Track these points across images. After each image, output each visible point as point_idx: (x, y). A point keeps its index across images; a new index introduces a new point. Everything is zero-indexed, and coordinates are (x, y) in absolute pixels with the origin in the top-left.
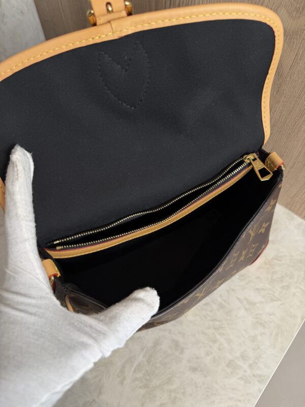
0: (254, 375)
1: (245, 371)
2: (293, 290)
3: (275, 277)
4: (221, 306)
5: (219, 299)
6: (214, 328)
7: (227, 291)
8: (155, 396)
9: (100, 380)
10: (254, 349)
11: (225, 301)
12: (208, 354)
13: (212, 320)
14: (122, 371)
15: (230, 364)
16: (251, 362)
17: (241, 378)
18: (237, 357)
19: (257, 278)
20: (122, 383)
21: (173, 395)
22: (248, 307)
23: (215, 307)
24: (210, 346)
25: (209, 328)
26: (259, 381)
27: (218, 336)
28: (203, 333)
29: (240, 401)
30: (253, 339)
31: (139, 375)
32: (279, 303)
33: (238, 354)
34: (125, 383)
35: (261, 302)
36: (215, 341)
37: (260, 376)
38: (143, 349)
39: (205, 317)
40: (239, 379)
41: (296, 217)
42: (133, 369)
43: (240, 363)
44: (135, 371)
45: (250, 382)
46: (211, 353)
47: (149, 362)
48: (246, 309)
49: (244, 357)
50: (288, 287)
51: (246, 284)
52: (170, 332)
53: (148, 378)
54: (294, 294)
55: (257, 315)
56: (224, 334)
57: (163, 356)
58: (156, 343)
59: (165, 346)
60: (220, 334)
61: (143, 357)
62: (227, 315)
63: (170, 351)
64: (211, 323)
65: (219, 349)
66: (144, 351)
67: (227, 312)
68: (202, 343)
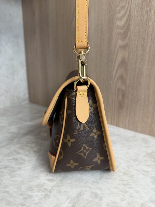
4: (125, 174)
5: (123, 171)
6: (124, 185)
7: (127, 166)
11: (127, 171)
13: (121, 181)
18: (146, 201)
19: (145, 160)
22: (144, 173)
23: (121, 174)
24: (123, 195)
25: (119, 185)
27: (127, 189)
28: (115, 188)
35: (152, 171)
36: (126, 192)
38: (68, 198)
39: (115, 179)
46: (125, 200)
48: (143, 174)
51: (139, 163)
52: (90, 188)
55: (152, 177)
56: (131, 188)
57: (85, 202)
58: (79, 195)
59: (87, 196)
60: (128, 188)
61: (69, 203)
62: (131, 178)
63: (91, 199)
64: (120, 182)
65: (131, 197)
66: (70, 199)
67: (131, 176)
68: (116, 193)
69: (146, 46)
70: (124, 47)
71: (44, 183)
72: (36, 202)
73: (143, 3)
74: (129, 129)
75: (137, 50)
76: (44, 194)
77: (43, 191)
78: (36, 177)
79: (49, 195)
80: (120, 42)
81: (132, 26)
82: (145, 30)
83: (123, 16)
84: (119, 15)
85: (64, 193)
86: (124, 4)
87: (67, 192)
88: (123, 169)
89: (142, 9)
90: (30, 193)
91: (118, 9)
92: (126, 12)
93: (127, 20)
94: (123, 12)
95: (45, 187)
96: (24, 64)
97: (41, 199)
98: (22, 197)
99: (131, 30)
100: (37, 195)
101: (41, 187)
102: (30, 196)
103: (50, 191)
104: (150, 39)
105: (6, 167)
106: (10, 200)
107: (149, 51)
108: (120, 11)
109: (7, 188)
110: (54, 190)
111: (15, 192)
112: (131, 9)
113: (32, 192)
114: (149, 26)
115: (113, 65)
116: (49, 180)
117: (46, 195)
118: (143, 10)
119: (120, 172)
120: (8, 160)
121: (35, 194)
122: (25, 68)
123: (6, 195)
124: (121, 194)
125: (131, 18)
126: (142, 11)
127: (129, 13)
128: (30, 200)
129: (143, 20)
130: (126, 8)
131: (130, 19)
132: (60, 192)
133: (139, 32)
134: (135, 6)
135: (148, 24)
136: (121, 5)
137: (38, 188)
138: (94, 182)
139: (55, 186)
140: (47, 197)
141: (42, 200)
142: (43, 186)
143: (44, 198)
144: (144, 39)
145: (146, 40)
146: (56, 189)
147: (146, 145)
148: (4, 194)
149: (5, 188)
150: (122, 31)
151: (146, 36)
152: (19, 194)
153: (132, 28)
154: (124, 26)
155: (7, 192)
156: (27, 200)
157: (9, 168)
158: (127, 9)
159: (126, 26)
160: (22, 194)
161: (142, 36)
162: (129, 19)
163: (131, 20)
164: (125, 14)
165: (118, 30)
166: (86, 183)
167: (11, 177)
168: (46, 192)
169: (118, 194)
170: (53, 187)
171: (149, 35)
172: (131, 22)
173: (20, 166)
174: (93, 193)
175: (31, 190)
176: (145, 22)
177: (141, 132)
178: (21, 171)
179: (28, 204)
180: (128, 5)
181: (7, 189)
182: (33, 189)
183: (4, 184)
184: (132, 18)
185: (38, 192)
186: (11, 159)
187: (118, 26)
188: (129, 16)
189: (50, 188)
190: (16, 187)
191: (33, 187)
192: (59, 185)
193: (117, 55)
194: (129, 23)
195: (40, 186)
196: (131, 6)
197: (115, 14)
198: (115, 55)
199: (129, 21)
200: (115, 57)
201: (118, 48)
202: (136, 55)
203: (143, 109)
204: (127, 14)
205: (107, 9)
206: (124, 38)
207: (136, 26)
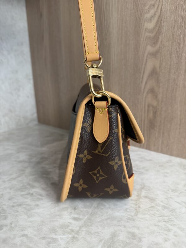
4: (164, 207)
5: (162, 204)
6: (165, 222)
7: (165, 198)
11: (167, 204)
12: (166, 241)
13: (160, 216)
23: (160, 208)
24: (166, 234)
25: (159, 221)
27: (170, 227)
28: (155, 225)
36: (169, 230)
38: (101, 241)
39: (153, 215)
46: (169, 240)
51: (179, 194)
52: (125, 227)
56: (175, 225)
57: (122, 245)
58: (114, 235)
59: (122, 237)
60: (171, 225)
62: (173, 212)
63: (128, 241)
64: (160, 218)
65: (176, 236)
66: (103, 242)
67: (172, 211)
68: (157, 232)
69: (182, 52)
70: (154, 55)
71: (69, 223)
72: (62, 247)
74: (162, 152)
75: (171, 58)
76: (70, 236)
77: (70, 233)
78: (59, 215)
79: (77, 237)
80: (150, 49)
81: (165, 28)
82: (181, 33)
83: (152, 17)
84: (148, 16)
85: (95, 234)
86: (153, 2)
87: (98, 233)
88: (162, 202)
89: (177, 7)
90: (53, 236)
91: (147, 8)
92: (157, 11)
93: (158, 21)
94: (152, 11)
95: (70, 228)
96: (31, 77)
97: (68, 242)
98: (44, 241)
99: (163, 34)
100: (62, 238)
101: (66, 228)
102: (55, 240)
103: (78, 233)
105: (20, 205)
106: (31, 245)
108: (149, 11)
109: (25, 230)
110: (82, 231)
111: (35, 235)
112: (162, 9)
113: (56, 235)
115: (141, 76)
116: (75, 219)
117: (74, 238)
118: (178, 9)
119: (159, 206)
120: (22, 195)
121: (61, 237)
122: (32, 82)
123: (25, 239)
124: (163, 233)
125: (163, 19)
126: (176, 10)
127: (160, 13)
128: (54, 244)
129: (178, 20)
130: (156, 6)
131: (161, 20)
132: (90, 233)
133: (173, 35)
134: (168, 4)
135: (184, 25)
136: (151, 3)
137: (62, 230)
138: (128, 219)
139: (83, 226)
140: (74, 240)
141: (69, 244)
142: (68, 226)
143: (72, 241)
144: (179, 44)
145: (182, 45)
146: (84, 229)
148: (22, 238)
149: (22, 230)
150: (152, 35)
151: (182, 40)
152: (40, 238)
153: (164, 31)
154: (154, 28)
155: (26, 236)
156: (51, 245)
157: (24, 206)
158: (158, 7)
159: (157, 28)
160: (44, 238)
161: (176, 40)
162: (160, 20)
163: (163, 21)
164: (155, 14)
165: (147, 34)
166: (119, 221)
167: (28, 217)
168: (73, 234)
169: (159, 233)
170: (80, 227)
172: (163, 24)
173: (37, 203)
174: (129, 232)
175: (54, 233)
176: (180, 24)
177: (178, 156)
178: (38, 209)
180: (159, 3)
181: (26, 232)
182: (56, 231)
183: (21, 225)
184: (164, 19)
185: (64, 234)
186: (26, 195)
187: (146, 29)
188: (160, 16)
189: (77, 229)
190: (35, 229)
191: (56, 228)
192: (88, 225)
193: (146, 64)
194: (160, 24)
195: (64, 227)
196: (162, 4)
197: (143, 15)
198: (144, 64)
199: (161, 23)
200: (143, 66)
201: (147, 56)
202: (169, 63)
203: (180, 129)
204: (158, 14)
205: (132, 8)
206: (154, 43)
207: (170, 28)
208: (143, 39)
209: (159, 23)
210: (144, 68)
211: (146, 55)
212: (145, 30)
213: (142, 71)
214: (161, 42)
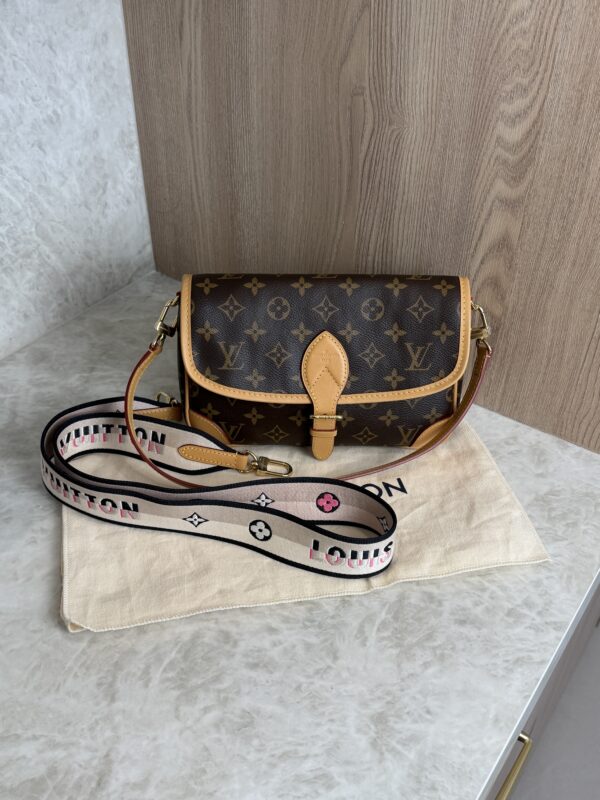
0: (547, 623)
1: (533, 619)
2: (583, 527)
3: (553, 514)
8: (414, 655)
9: (332, 644)
10: (540, 595)
12: (476, 604)
14: (361, 630)
15: (510, 613)
16: (540, 609)
17: (530, 627)
18: (518, 606)
20: (364, 644)
21: (438, 652)
24: (479, 596)
26: (554, 629)
27: (487, 584)
29: (532, 651)
30: (537, 584)
31: (386, 634)
32: (565, 542)
33: (519, 602)
34: (368, 644)
36: (484, 590)
37: (555, 623)
38: (384, 605)
40: (526, 628)
41: (570, 444)
42: (375, 628)
43: (525, 611)
44: (378, 630)
45: (542, 631)
46: (482, 603)
47: (396, 618)
49: (528, 604)
50: (575, 524)
53: (399, 636)
54: (585, 532)
56: (494, 581)
57: (415, 610)
58: (402, 597)
59: (414, 599)
60: (489, 581)
61: (387, 614)
63: (422, 605)
65: (492, 598)
66: (387, 607)
68: (466, 592)
69: (575, 222)
70: (511, 205)
72: (331, 613)
73: (581, 103)
75: (547, 224)
80: (501, 188)
81: (543, 154)
82: (577, 178)
83: (519, 115)
84: (510, 109)
86: (525, 81)
89: (577, 119)
91: (508, 88)
92: (530, 107)
93: (529, 132)
94: (520, 103)
97: (337, 608)
99: (537, 165)
104: (587, 206)
107: (580, 238)
108: (512, 98)
112: (545, 107)
114: (589, 174)
124: (475, 593)
125: (542, 132)
126: (575, 124)
127: (539, 114)
129: (576, 148)
130: (531, 94)
131: (539, 133)
133: (560, 177)
134: (558, 102)
136: (519, 80)
144: (571, 202)
145: (575, 206)
147: (540, 471)
150: (512, 158)
153: (542, 159)
154: (519, 145)
158: (535, 98)
159: (526, 148)
161: (565, 191)
162: (534, 131)
163: (541, 137)
164: (525, 113)
169: (469, 593)
171: (585, 196)
172: (540, 142)
174: (425, 593)
176: (579, 158)
177: (534, 425)
179: (319, 619)
184: (546, 132)
187: (499, 138)
188: (535, 122)
193: (487, 220)
194: (534, 142)
196: (546, 97)
197: (495, 100)
198: (484, 216)
199: (536, 137)
200: (481, 222)
201: (493, 202)
202: (542, 236)
203: (545, 374)
204: (533, 114)
205: (470, 72)
206: (514, 179)
207: (554, 159)
208: (490, 160)
209: (533, 137)
210: (483, 228)
211: (490, 199)
212: (497, 141)
213: (477, 233)
214: (532, 182)
